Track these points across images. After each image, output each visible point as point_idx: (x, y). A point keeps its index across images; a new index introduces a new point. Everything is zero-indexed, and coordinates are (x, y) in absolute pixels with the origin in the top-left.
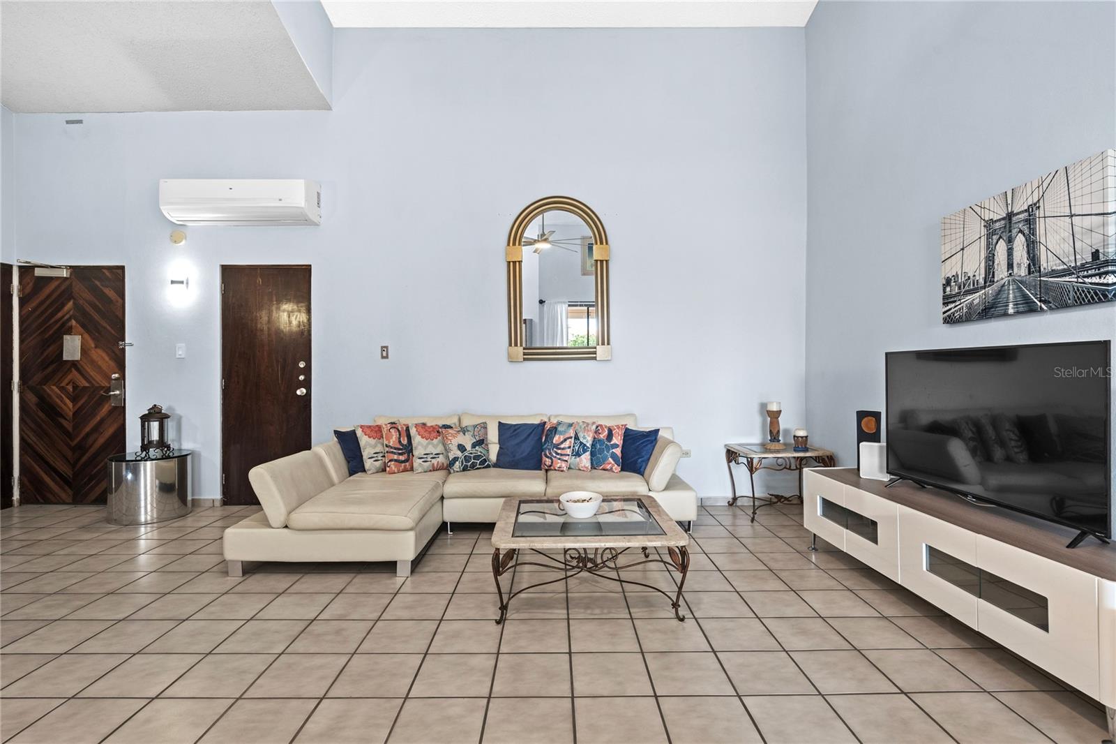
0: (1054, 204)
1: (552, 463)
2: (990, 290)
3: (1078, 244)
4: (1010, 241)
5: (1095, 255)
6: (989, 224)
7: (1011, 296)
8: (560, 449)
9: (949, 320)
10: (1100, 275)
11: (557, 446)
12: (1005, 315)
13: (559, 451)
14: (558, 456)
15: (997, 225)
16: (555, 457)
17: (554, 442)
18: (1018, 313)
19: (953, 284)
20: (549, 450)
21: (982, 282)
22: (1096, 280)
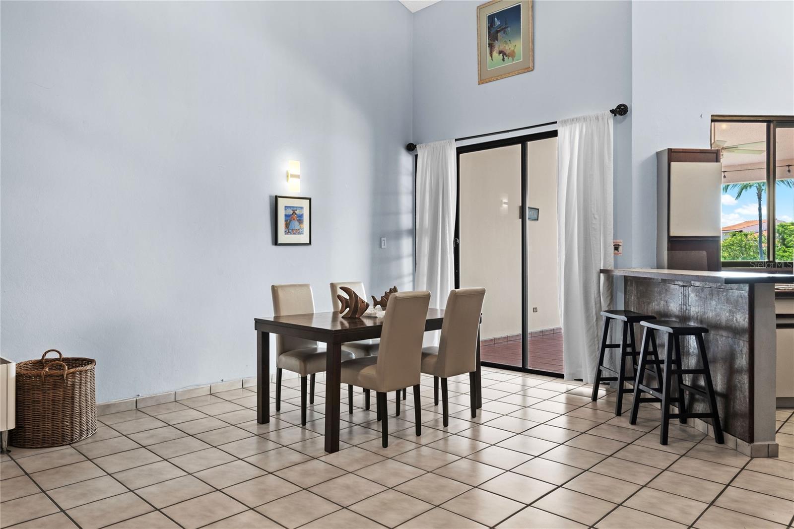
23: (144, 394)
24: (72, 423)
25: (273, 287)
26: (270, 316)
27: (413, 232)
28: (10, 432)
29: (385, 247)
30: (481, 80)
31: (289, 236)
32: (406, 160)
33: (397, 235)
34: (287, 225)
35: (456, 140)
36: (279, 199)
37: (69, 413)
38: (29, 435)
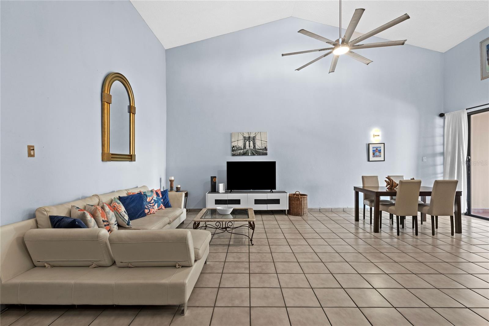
0: (258, 137)
1: (150, 211)
2: (245, 150)
3: (262, 145)
4: (249, 142)
5: (265, 148)
6: (244, 137)
7: (250, 152)
8: (151, 203)
9: (233, 155)
10: (266, 151)
11: (150, 203)
12: (248, 155)
13: (151, 205)
14: (151, 207)
15: (247, 138)
16: (151, 208)
17: (148, 201)
18: (251, 155)
19: (235, 147)
20: (147, 205)
21: (243, 148)
22: (265, 151)
23: (322, 207)
24: (301, 211)
25: (362, 177)
26: (361, 185)
27: (443, 154)
28: (288, 210)
29: (426, 161)
30: (482, 78)
31: (375, 158)
32: (439, 121)
33: (434, 155)
34: (374, 154)
35: (467, 109)
36: (370, 145)
37: (300, 208)
38: (291, 212)
